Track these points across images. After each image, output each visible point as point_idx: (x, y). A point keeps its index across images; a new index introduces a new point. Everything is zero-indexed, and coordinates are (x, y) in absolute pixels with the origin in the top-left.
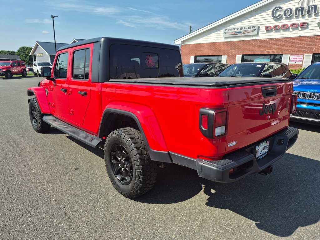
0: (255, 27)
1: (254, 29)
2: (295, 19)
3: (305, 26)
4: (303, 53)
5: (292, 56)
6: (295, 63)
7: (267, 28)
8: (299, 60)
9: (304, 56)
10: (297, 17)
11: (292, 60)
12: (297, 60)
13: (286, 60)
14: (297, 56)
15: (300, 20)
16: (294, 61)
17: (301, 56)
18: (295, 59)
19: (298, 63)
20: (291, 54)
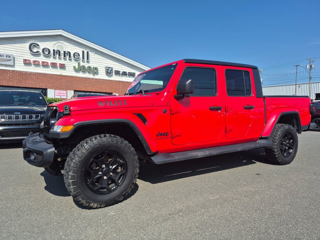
0: (10, 56)
1: (8, 58)
2: (53, 59)
3: (63, 67)
4: (66, 90)
5: (57, 91)
6: (60, 98)
7: (25, 60)
8: (63, 95)
9: (67, 92)
10: (54, 58)
11: (57, 94)
12: (62, 94)
13: (51, 94)
14: (61, 91)
15: (58, 61)
16: (59, 95)
17: (65, 92)
18: (60, 93)
19: (62, 97)
20: (55, 89)
